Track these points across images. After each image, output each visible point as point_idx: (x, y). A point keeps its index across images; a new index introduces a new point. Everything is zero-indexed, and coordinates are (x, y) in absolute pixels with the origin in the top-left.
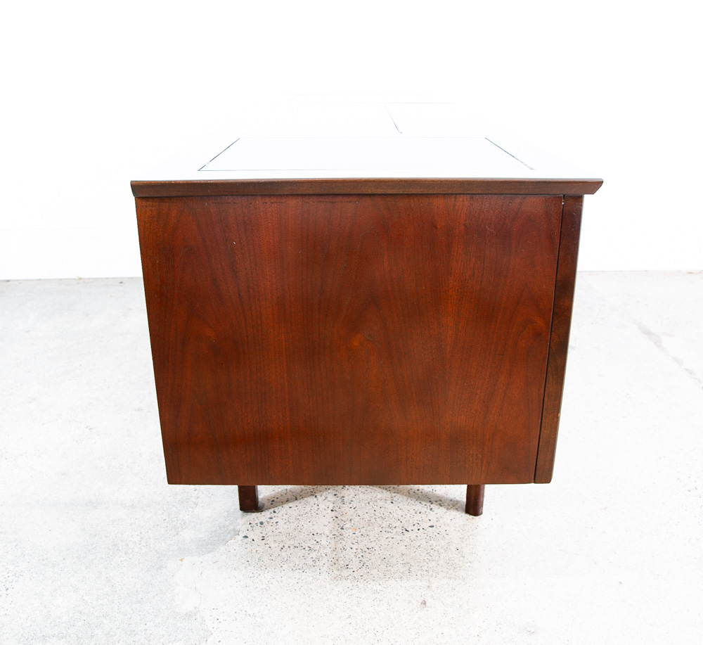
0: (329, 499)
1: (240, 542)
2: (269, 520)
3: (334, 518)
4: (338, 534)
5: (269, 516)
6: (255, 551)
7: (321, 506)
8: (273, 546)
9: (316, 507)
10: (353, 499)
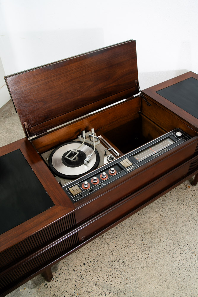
0: (78, 274)
1: (43, 287)
2: (56, 278)
3: (75, 286)
4: (72, 295)
5: (57, 276)
6: (46, 292)
7: (74, 278)
8: (52, 293)
9: (72, 277)
10: (85, 278)
